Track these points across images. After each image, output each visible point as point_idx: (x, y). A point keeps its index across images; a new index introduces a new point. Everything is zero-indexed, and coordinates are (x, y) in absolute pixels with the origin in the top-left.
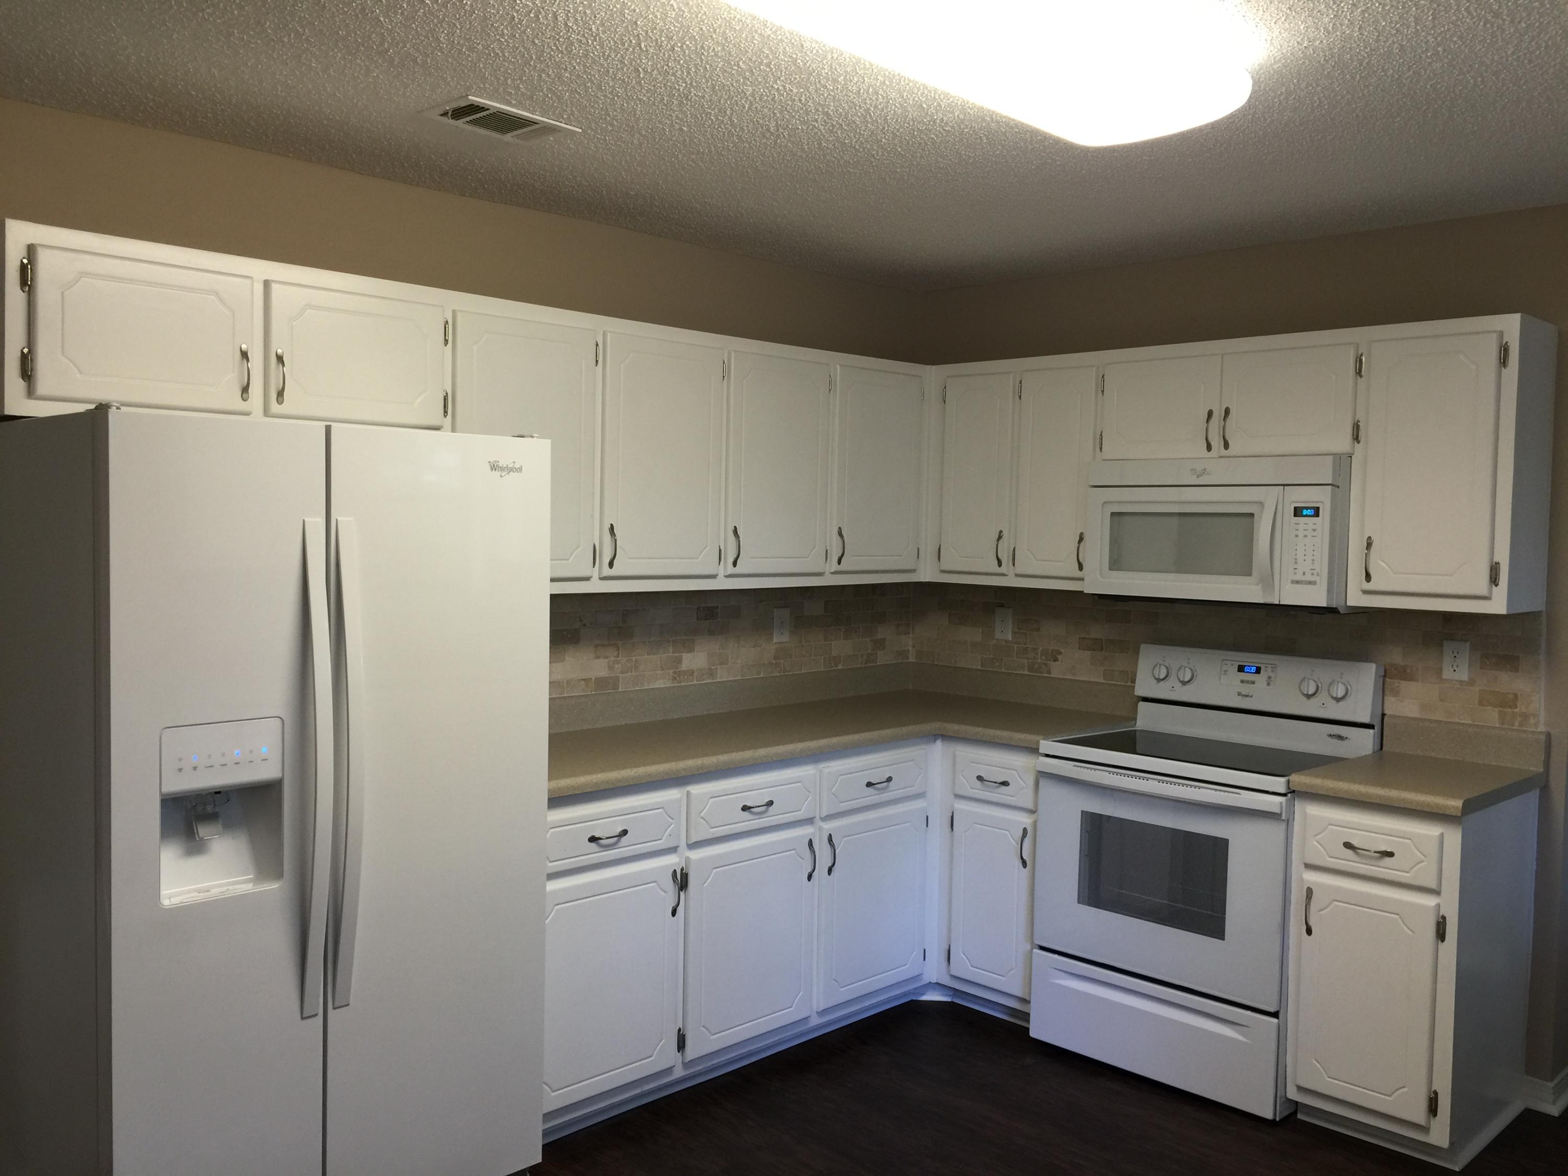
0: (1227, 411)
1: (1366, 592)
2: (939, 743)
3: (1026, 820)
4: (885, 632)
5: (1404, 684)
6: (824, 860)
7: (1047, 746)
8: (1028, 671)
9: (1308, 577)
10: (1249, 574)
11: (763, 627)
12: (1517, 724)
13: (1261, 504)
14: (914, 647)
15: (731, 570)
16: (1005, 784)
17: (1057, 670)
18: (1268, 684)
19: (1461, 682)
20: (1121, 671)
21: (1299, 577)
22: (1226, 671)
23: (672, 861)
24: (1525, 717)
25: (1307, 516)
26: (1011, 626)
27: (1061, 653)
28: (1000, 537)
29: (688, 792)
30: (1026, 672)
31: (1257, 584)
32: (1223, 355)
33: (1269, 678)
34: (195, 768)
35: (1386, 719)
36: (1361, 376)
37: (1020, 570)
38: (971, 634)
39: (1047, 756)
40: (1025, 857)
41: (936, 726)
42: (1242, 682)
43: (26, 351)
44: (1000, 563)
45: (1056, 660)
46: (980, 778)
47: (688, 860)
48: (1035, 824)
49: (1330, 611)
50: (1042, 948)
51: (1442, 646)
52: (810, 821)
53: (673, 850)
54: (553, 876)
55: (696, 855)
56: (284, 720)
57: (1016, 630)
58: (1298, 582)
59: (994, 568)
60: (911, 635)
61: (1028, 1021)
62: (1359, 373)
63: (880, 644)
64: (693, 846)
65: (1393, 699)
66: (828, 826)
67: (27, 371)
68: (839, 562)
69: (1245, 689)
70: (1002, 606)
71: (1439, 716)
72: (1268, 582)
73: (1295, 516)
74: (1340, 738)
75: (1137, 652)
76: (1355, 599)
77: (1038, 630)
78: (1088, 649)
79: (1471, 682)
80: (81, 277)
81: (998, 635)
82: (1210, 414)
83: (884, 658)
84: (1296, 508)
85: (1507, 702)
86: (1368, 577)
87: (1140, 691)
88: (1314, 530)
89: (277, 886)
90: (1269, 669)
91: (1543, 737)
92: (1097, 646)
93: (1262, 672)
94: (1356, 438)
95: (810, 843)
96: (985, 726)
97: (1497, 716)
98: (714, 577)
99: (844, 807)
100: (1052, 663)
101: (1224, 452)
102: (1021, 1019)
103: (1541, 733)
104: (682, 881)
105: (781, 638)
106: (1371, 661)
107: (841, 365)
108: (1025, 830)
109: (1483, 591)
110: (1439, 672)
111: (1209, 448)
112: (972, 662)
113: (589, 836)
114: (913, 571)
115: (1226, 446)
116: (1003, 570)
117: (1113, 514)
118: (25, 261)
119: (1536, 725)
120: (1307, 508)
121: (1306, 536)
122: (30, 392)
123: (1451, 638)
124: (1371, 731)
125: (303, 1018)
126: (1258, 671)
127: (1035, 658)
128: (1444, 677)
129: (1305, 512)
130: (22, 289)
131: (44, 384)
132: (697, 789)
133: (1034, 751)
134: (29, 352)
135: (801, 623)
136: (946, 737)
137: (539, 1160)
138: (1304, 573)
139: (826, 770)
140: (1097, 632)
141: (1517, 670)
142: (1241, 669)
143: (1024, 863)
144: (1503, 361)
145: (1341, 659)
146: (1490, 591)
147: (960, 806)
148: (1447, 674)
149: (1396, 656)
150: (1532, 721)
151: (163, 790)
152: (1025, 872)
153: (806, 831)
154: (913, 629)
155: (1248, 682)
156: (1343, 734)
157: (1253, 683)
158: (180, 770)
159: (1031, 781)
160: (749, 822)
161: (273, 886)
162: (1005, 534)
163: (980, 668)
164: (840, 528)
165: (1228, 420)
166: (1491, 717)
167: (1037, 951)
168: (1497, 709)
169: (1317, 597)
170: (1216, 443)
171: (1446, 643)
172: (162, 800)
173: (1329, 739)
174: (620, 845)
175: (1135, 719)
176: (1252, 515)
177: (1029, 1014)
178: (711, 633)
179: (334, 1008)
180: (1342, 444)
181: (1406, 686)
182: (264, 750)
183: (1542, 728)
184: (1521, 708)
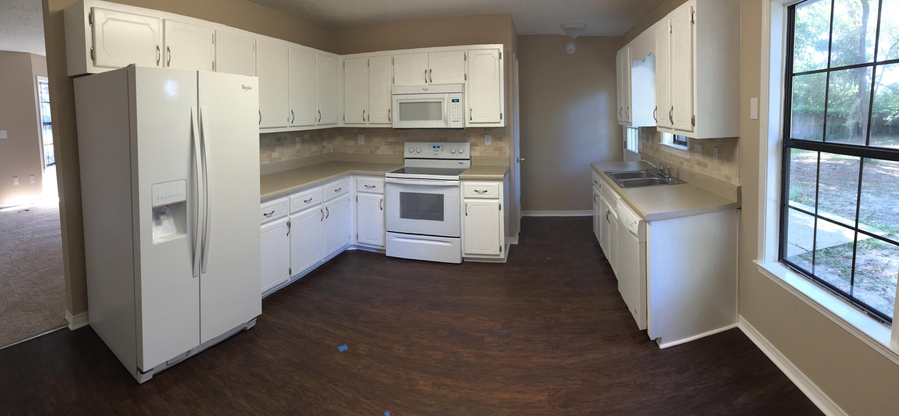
0: (431, 71)
1: (470, 123)
2: (351, 176)
3: (382, 197)
4: (325, 143)
5: (475, 147)
6: (325, 214)
7: (388, 174)
8: (370, 153)
9: (457, 120)
10: (441, 119)
11: (293, 143)
12: (503, 154)
13: (443, 99)
14: (332, 147)
15: (291, 125)
16: (374, 187)
17: (379, 152)
18: (442, 151)
19: (489, 145)
20: (398, 151)
21: (455, 120)
22: (430, 148)
23: (286, 219)
24: (504, 153)
25: (455, 102)
26: (363, 140)
27: (379, 147)
28: (364, 112)
29: (289, 198)
30: (369, 153)
31: (444, 123)
32: (428, 53)
33: (442, 149)
34: (162, 198)
35: (472, 157)
36: (466, 60)
37: (371, 122)
38: (351, 143)
39: (388, 177)
40: (382, 207)
41: (352, 171)
42: (435, 151)
43: (92, 49)
44: (364, 120)
45: (378, 149)
46: (366, 186)
47: (290, 218)
48: (385, 198)
49: (462, 129)
50: (388, 231)
51: (484, 136)
52: (320, 203)
53: (286, 216)
54: (262, 224)
55: (292, 217)
56: (186, 179)
57: (365, 141)
58: (454, 121)
59: (363, 122)
60: (331, 144)
61: (385, 252)
62: (465, 59)
63: (324, 147)
64: (291, 214)
65: (473, 152)
66: (326, 204)
67: (93, 58)
68: (319, 121)
69: (436, 153)
70: (360, 133)
71: (485, 155)
72: (446, 122)
73: (452, 102)
74: (461, 163)
75: (403, 145)
76: (468, 125)
77: (372, 140)
78: (388, 145)
79: (492, 145)
80: (108, 20)
81: (360, 143)
82: (426, 71)
83: (325, 151)
84: (452, 100)
85: (500, 149)
86: (471, 119)
87: (405, 156)
88: (458, 106)
89: (185, 236)
90: (442, 147)
91: (509, 157)
92: (390, 144)
93: (440, 147)
94: (466, 79)
95: (322, 210)
96: (367, 170)
97: (498, 153)
98: (286, 127)
99: (330, 198)
100: (377, 150)
101: (430, 83)
102: (384, 252)
103: (508, 156)
104: (289, 224)
105: (298, 146)
106: (468, 142)
107: (318, 54)
108: (381, 200)
109: (499, 121)
110: (484, 144)
111: (426, 82)
112: (352, 151)
113: (264, 214)
114: (336, 124)
115: (431, 81)
116: (365, 122)
117: (400, 103)
118: (90, 14)
119: (507, 154)
120: (456, 100)
121: (456, 108)
122: (94, 64)
123: (486, 134)
124: (469, 161)
125: (193, 277)
126: (439, 147)
127: (371, 149)
128: (485, 144)
129: (455, 101)
130: (90, 25)
131: (99, 62)
132: (292, 196)
133: (384, 176)
134: (93, 49)
135: (304, 141)
136: (353, 174)
137: (261, 313)
138: (456, 119)
139: (325, 188)
140: (390, 140)
141: (501, 141)
142: (434, 147)
143: (382, 209)
144: (500, 58)
145: (459, 142)
146: (500, 121)
147: (359, 194)
148: (486, 144)
149: (473, 140)
150: (506, 153)
151: (153, 206)
152: (382, 211)
153: (320, 207)
154: (332, 142)
155: (436, 151)
156: (463, 163)
157: (438, 151)
158: (158, 198)
159: (382, 185)
160: (307, 205)
161: (184, 236)
162: (365, 111)
163: (354, 153)
164: (319, 110)
165: (431, 73)
166: (497, 153)
167: (387, 232)
168: (498, 151)
169: (460, 125)
170: (428, 80)
171: (485, 136)
172: (153, 209)
173: (459, 164)
174: (272, 216)
175: (404, 164)
176: (441, 102)
177: (385, 250)
178: (280, 146)
179: (202, 274)
180: (462, 81)
181: (477, 148)
182: (181, 191)
183: (508, 155)
184: (503, 151)
